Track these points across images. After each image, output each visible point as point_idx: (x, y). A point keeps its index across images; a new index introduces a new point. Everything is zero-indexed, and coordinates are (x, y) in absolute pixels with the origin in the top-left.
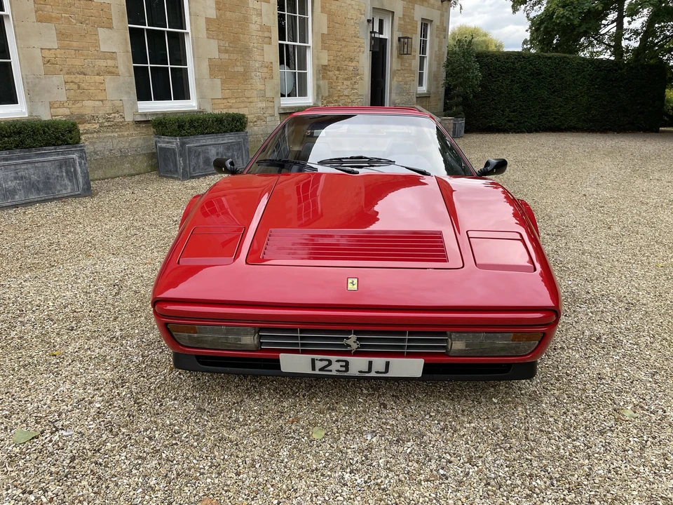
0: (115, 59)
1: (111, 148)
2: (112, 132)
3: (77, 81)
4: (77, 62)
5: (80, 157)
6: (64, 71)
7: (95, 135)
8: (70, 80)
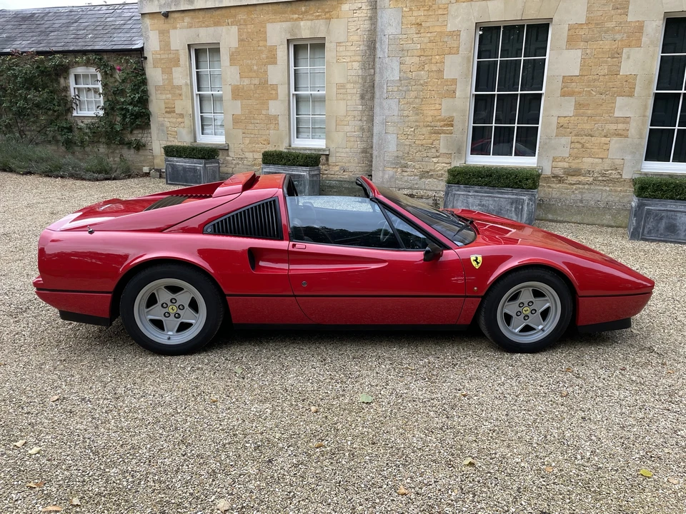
0: (628, 123)
1: (599, 199)
2: (605, 186)
3: (582, 141)
4: (587, 127)
5: (530, 200)
6: (573, 134)
7: (586, 187)
8: (576, 141)
